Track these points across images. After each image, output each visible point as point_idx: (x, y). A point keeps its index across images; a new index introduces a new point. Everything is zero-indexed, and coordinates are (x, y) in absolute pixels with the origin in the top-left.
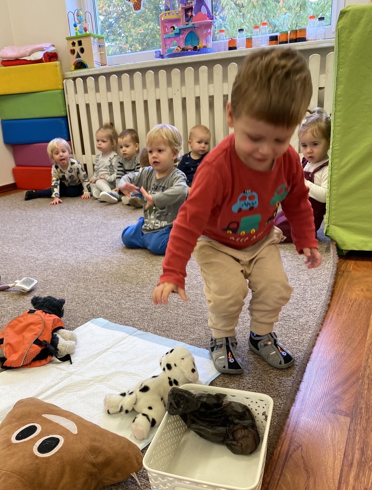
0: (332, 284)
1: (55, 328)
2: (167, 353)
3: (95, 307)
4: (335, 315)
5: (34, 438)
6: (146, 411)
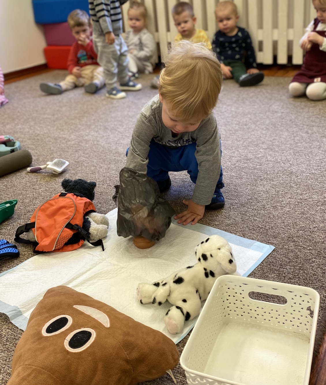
1: (86, 211)
2: (202, 243)
5: (65, 331)
6: (180, 304)
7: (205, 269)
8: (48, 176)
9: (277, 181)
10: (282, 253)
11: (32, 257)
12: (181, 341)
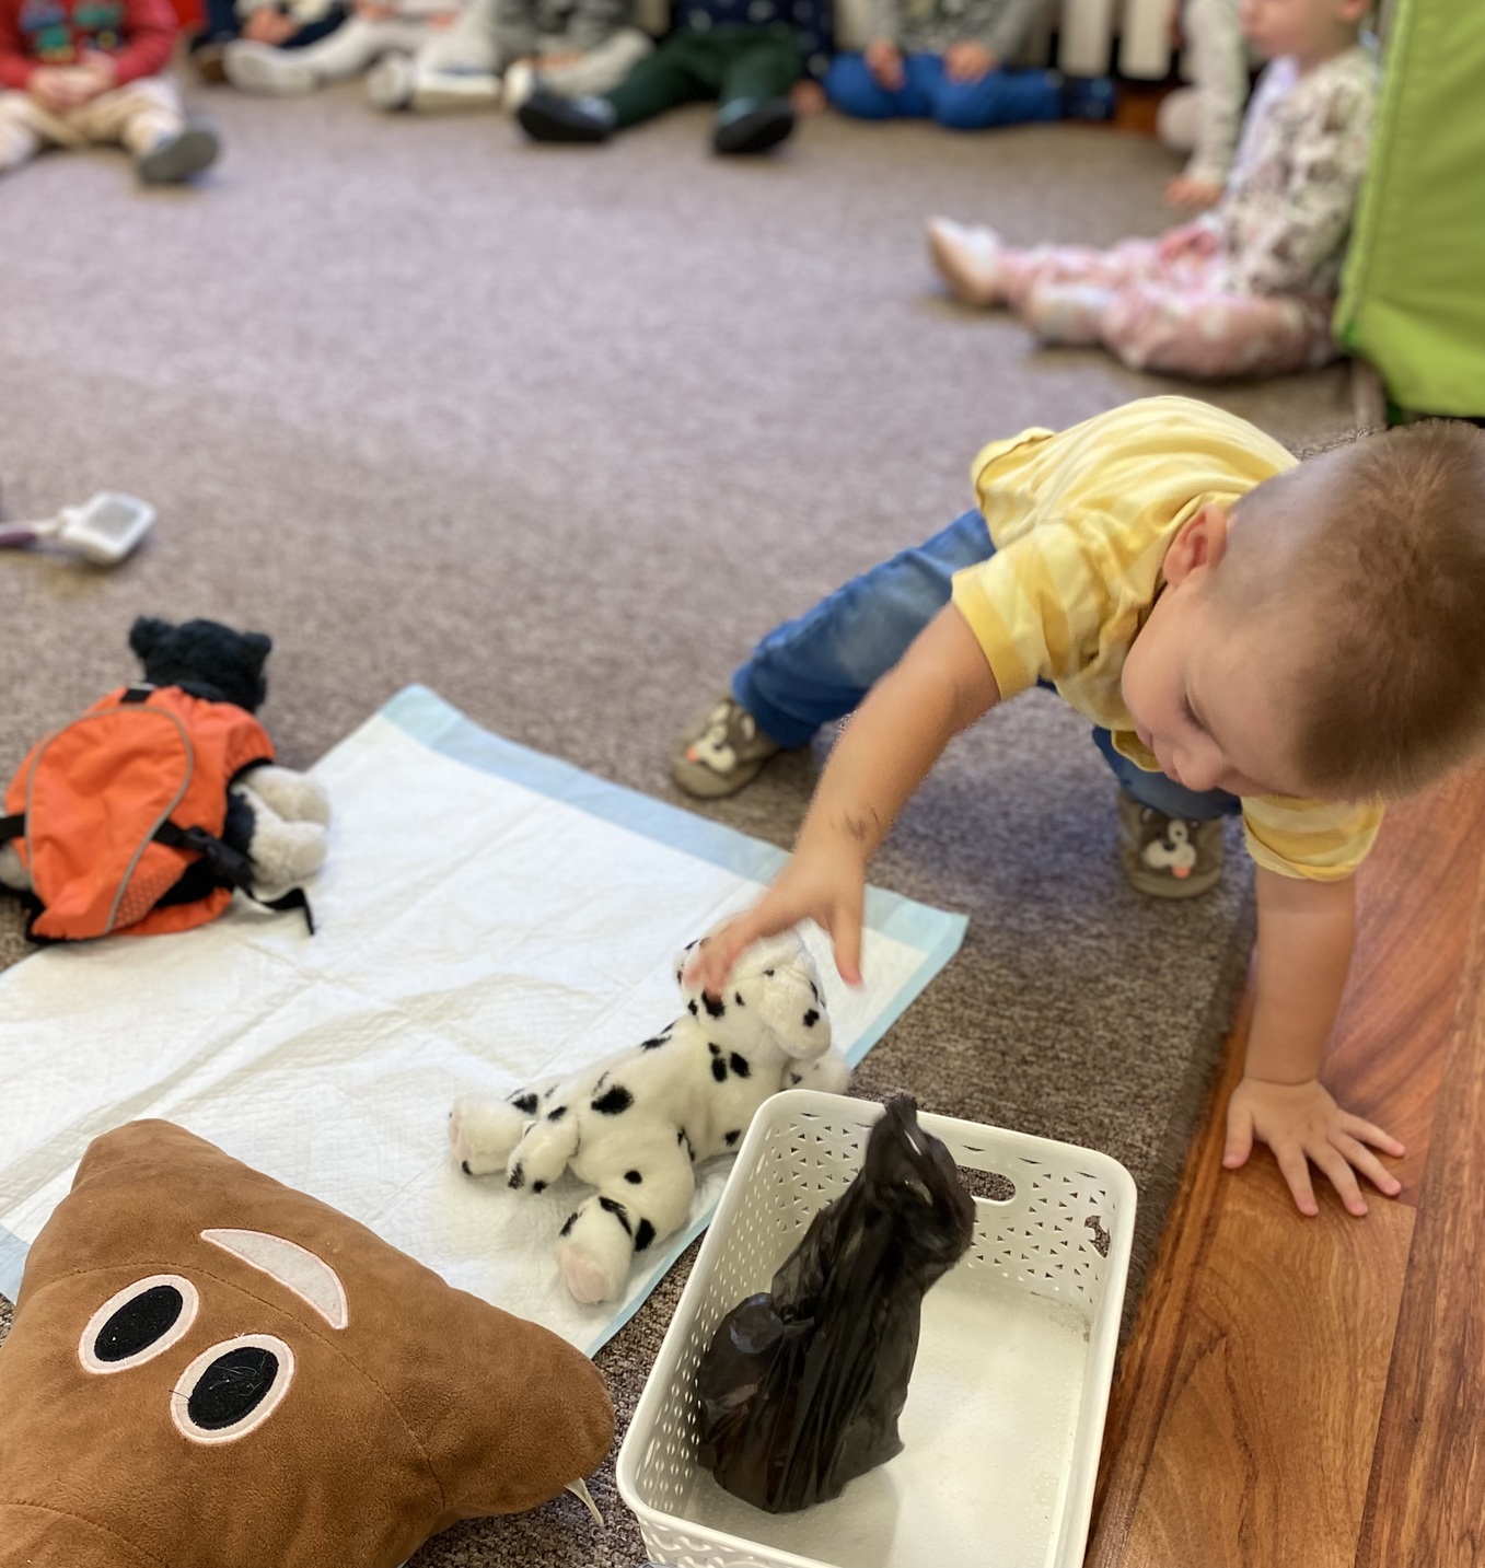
1: (236, 766)
6: (618, 1190)
7: (714, 1049)
11: (22, 957)
12: (618, 1334)
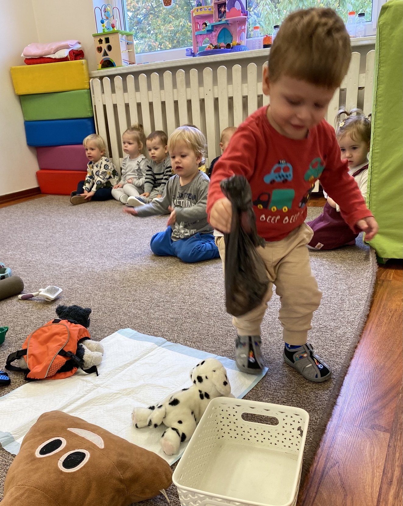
0: (372, 294)
1: (80, 338)
2: (198, 365)
3: (123, 316)
4: (374, 326)
5: (59, 452)
6: (176, 425)
7: (200, 391)
8: (41, 303)
9: (274, 309)
10: (276, 378)
11: (24, 384)
